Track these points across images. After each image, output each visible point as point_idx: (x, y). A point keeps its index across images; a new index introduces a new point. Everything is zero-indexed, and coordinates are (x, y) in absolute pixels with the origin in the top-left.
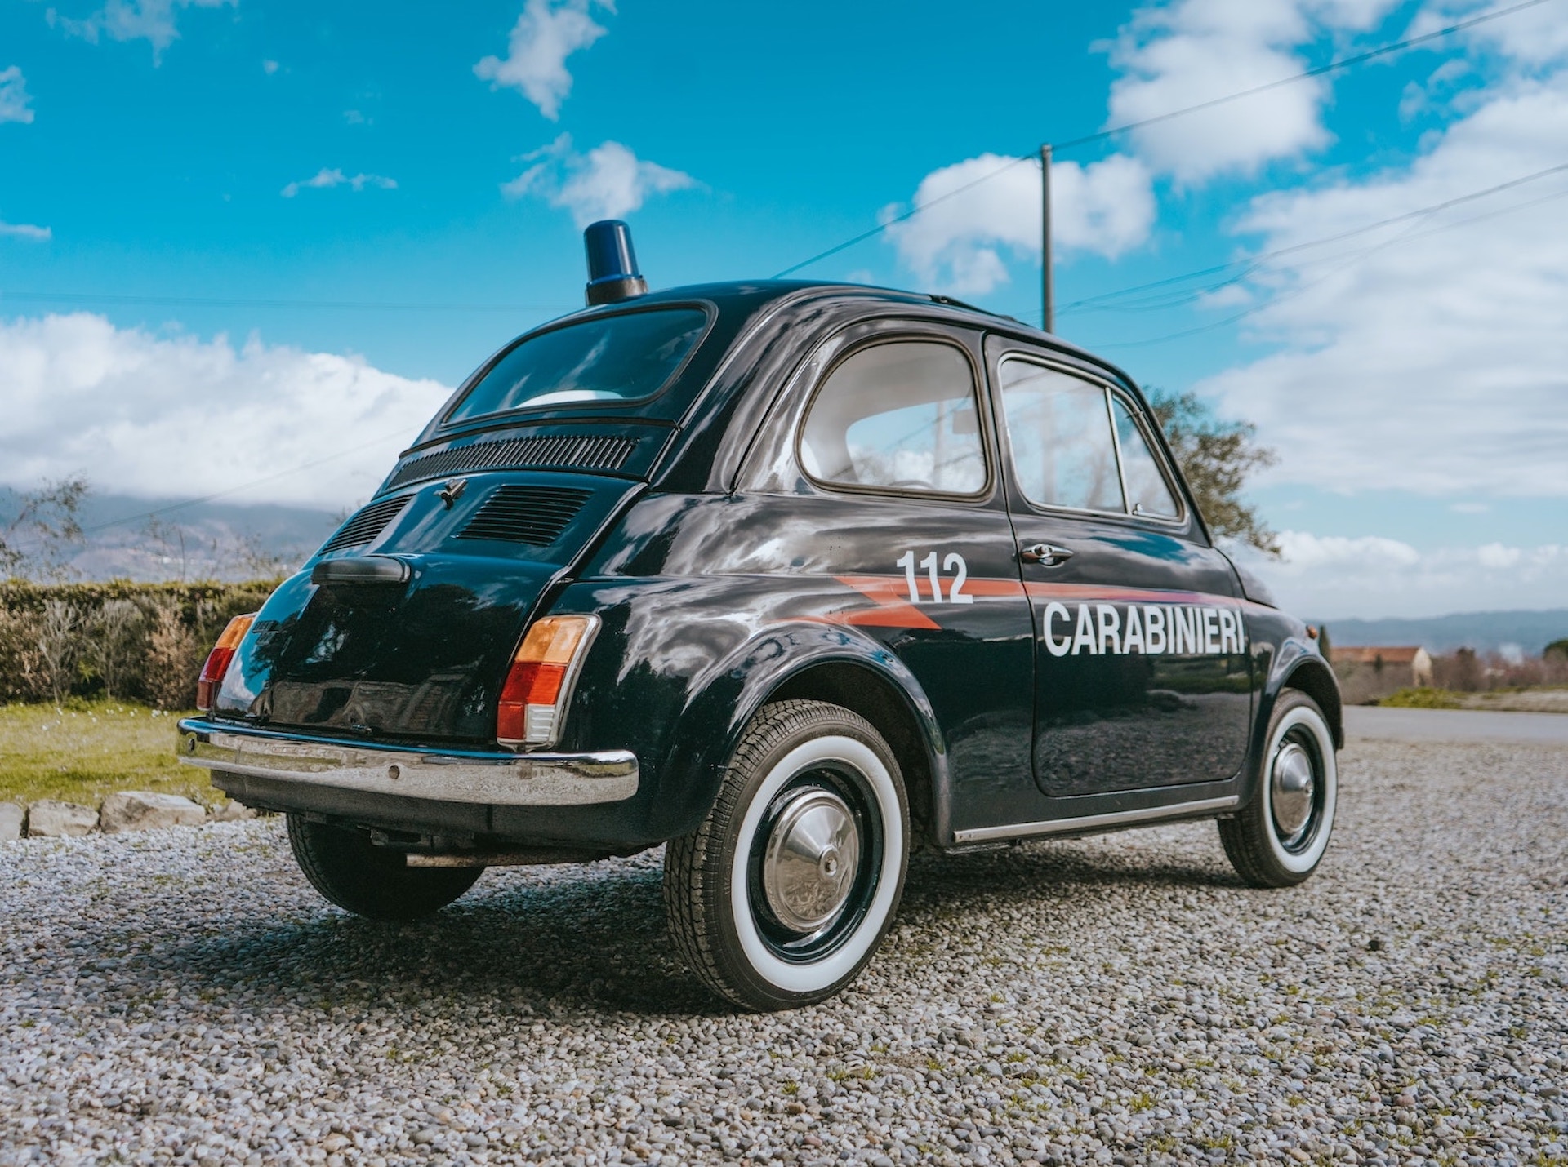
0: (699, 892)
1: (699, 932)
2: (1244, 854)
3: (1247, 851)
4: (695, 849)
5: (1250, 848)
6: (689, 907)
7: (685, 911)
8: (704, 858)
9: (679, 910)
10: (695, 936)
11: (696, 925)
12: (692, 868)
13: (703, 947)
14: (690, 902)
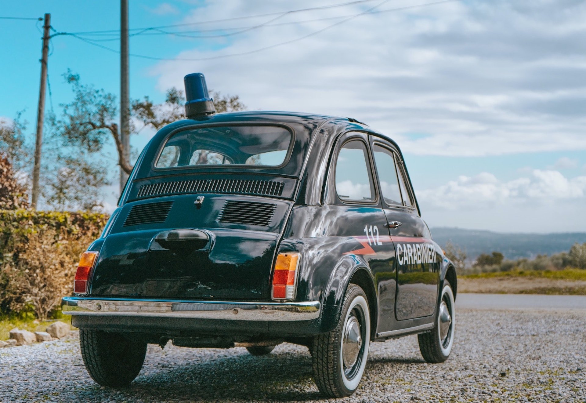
0: (332, 352)
1: (330, 367)
2: (429, 348)
3: (431, 347)
4: (329, 336)
5: (432, 345)
6: (327, 358)
7: (325, 360)
8: (334, 340)
9: (322, 360)
10: (328, 368)
11: (329, 364)
12: (328, 343)
13: (330, 372)
14: (327, 356)
